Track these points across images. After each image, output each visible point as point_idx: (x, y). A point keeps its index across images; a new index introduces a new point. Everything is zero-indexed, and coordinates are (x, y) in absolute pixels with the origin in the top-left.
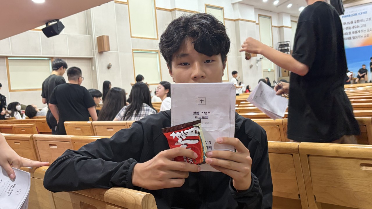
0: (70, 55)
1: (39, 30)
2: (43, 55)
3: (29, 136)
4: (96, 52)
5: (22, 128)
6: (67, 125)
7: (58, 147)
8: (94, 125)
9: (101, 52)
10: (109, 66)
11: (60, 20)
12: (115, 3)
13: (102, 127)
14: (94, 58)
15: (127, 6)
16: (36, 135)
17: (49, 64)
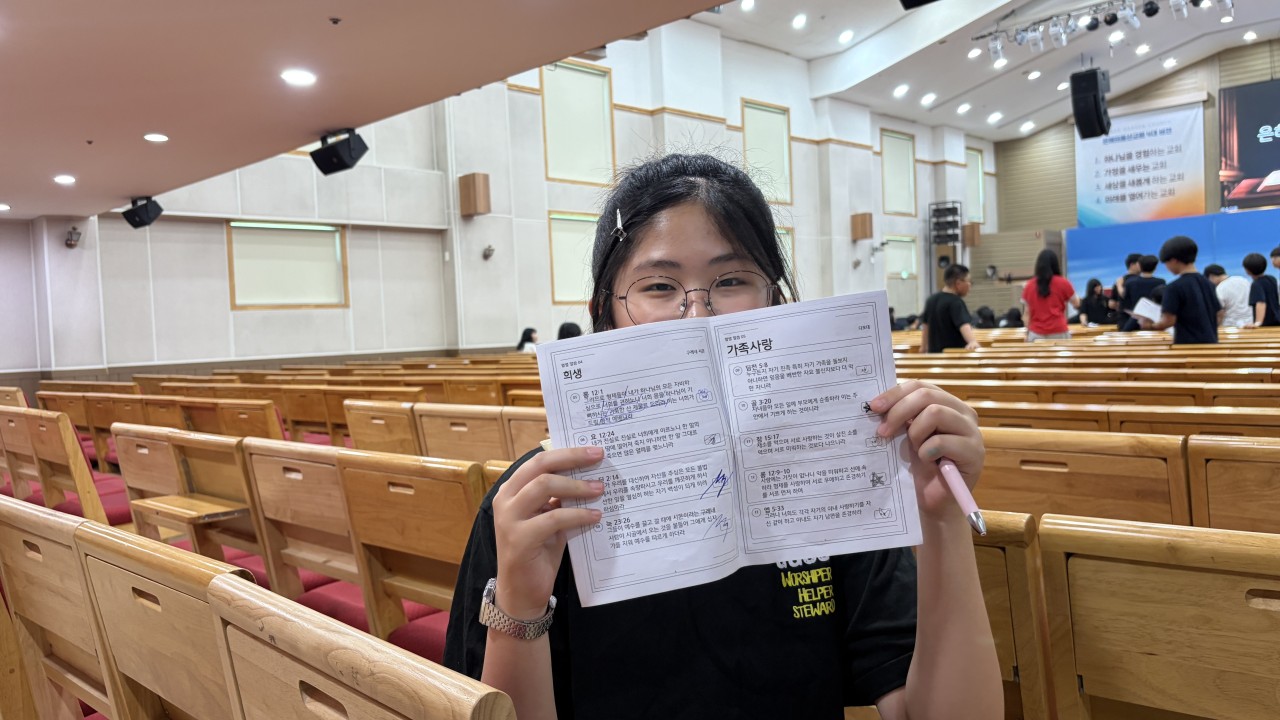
0: (388, 222)
1: (303, 153)
2: (320, 217)
4: (455, 213)
5: (241, 410)
6: (350, 408)
7: (303, 477)
8: (417, 414)
9: (468, 216)
10: (487, 252)
11: (358, 131)
12: (508, 89)
13: (440, 419)
14: (449, 232)
15: (539, 98)
16: (250, 441)
17: (334, 242)
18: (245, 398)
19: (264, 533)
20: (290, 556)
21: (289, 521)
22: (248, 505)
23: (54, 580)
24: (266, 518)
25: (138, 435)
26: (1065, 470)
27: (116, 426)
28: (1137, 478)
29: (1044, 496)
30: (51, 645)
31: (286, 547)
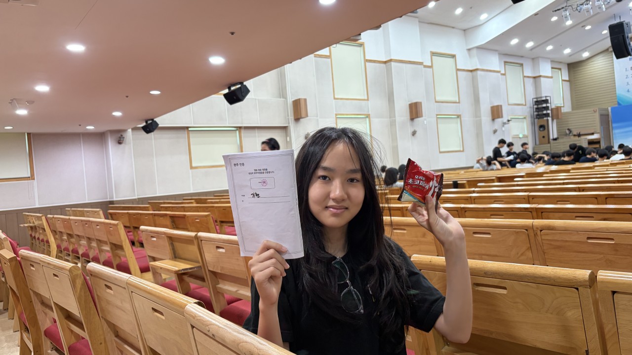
0: (260, 124)
1: (221, 94)
2: (229, 124)
3: (193, 234)
4: (291, 118)
5: (196, 218)
7: (225, 251)
9: (297, 119)
11: (245, 83)
12: (314, 56)
14: (289, 127)
15: (329, 60)
16: (201, 234)
17: (236, 136)
18: (198, 212)
19: (208, 277)
20: (220, 288)
21: (220, 272)
22: (201, 264)
23: (119, 303)
24: (209, 270)
25: (151, 232)
26: (613, 242)
27: (142, 227)
29: (602, 256)
30: (117, 331)
31: (218, 284)
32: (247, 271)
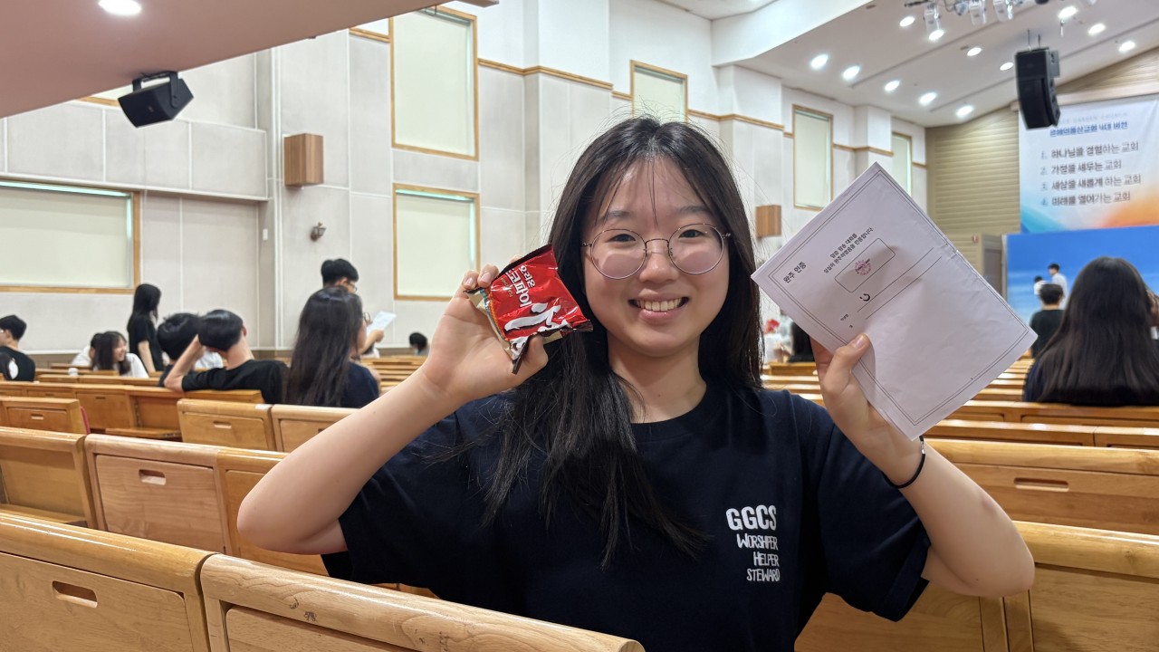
0: (193, 189)
1: (109, 99)
2: (107, 180)
3: (71, 438)
4: (278, 183)
5: (35, 411)
7: (167, 482)
8: (275, 417)
9: (293, 186)
10: (316, 232)
12: (350, 34)
13: (305, 424)
14: (269, 203)
15: (388, 47)
16: (95, 438)
17: (125, 215)
18: (21, 395)
26: (1065, 490)
28: (1145, 499)
29: (1041, 519)
32: (226, 531)
